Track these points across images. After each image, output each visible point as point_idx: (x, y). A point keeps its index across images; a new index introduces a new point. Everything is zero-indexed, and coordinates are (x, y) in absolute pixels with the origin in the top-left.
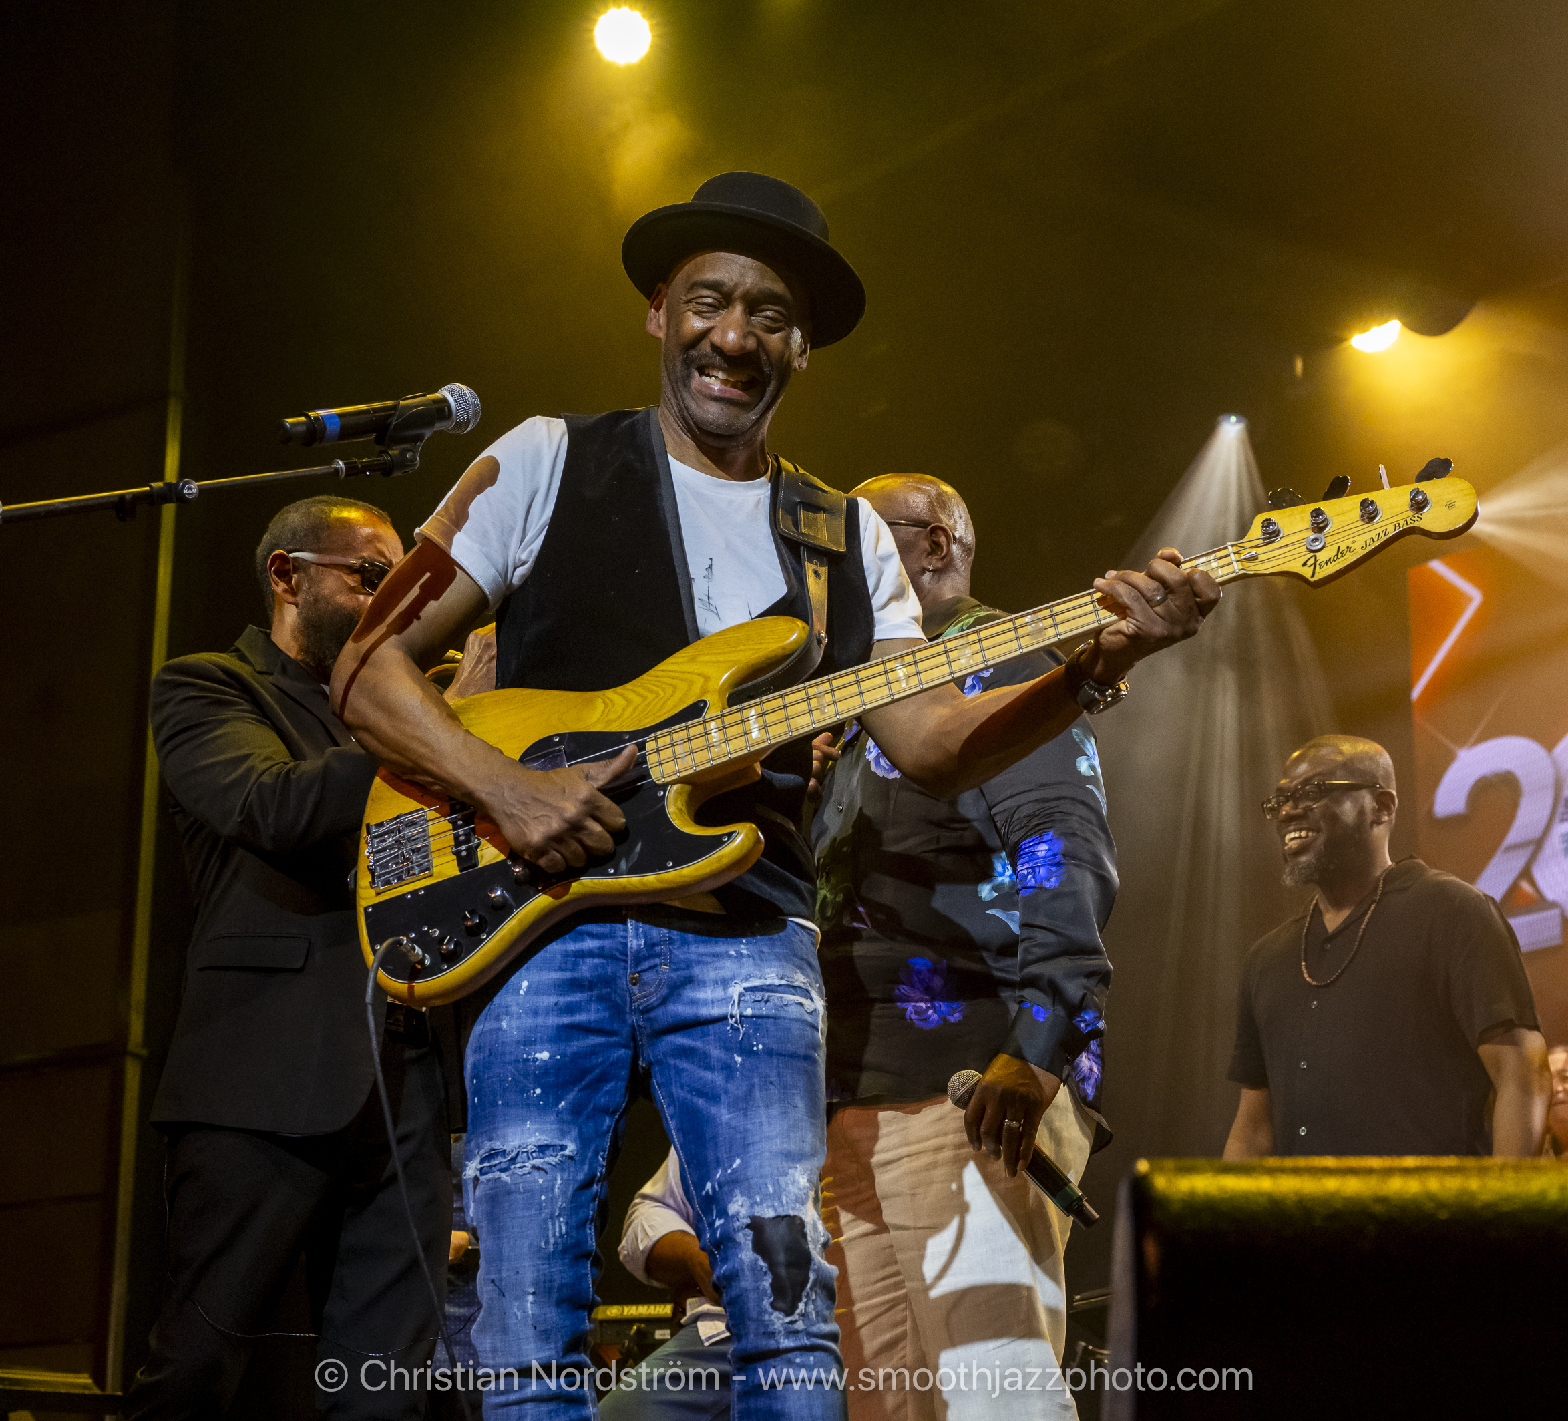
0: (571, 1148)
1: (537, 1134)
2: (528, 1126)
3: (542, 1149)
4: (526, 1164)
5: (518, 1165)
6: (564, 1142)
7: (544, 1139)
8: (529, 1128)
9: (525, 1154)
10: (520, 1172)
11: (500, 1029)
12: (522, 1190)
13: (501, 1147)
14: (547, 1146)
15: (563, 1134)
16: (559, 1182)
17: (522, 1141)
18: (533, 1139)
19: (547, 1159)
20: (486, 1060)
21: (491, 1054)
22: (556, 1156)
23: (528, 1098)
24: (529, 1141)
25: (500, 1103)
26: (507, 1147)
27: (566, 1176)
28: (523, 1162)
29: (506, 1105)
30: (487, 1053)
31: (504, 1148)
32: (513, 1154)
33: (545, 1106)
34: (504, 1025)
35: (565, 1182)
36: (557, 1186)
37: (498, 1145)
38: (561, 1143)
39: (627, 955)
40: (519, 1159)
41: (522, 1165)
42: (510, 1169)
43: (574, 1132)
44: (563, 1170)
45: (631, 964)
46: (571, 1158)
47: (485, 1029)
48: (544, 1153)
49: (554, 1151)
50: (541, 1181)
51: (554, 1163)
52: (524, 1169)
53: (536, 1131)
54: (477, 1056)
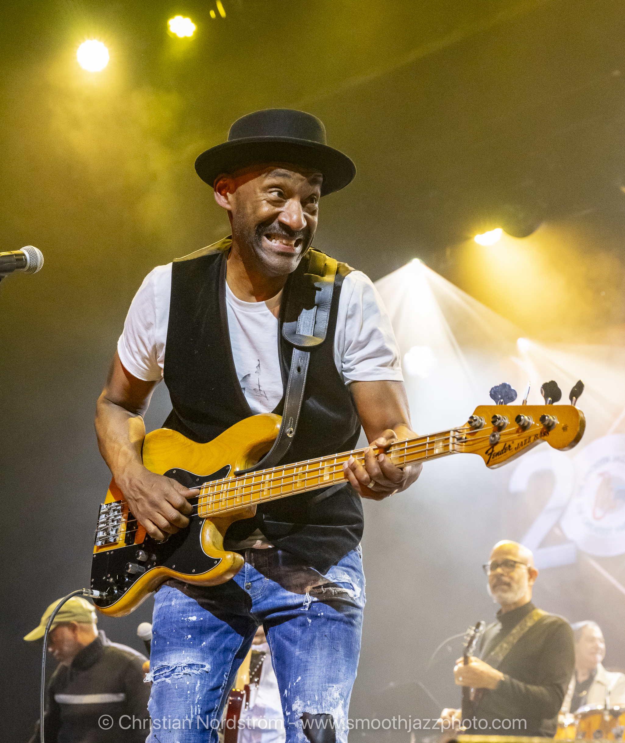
0: (208, 667)
1: (188, 658)
2: (183, 653)
3: (190, 666)
4: (180, 673)
5: (176, 674)
6: (204, 664)
7: (192, 661)
8: (184, 655)
9: (180, 668)
10: (176, 677)
11: (171, 605)
12: (177, 687)
13: (167, 665)
14: (193, 665)
15: (204, 659)
16: (199, 685)
17: (179, 661)
18: (185, 661)
19: (193, 671)
20: (162, 621)
21: (164, 618)
22: (198, 670)
23: (184, 640)
24: (183, 661)
25: (168, 643)
26: (170, 665)
27: (203, 682)
28: (179, 672)
29: (172, 644)
30: (162, 618)
31: (169, 665)
32: (173, 668)
33: (194, 644)
34: (173, 603)
35: (202, 686)
36: (197, 686)
37: (165, 663)
38: (201, 663)
39: (244, 573)
40: (176, 670)
41: (178, 673)
42: (171, 675)
43: (210, 659)
44: (201, 679)
45: (247, 577)
46: (207, 672)
47: (163, 606)
48: (191, 668)
49: (197, 667)
50: (188, 683)
51: (196, 673)
52: (179, 676)
53: (187, 656)
54: (157, 620)
